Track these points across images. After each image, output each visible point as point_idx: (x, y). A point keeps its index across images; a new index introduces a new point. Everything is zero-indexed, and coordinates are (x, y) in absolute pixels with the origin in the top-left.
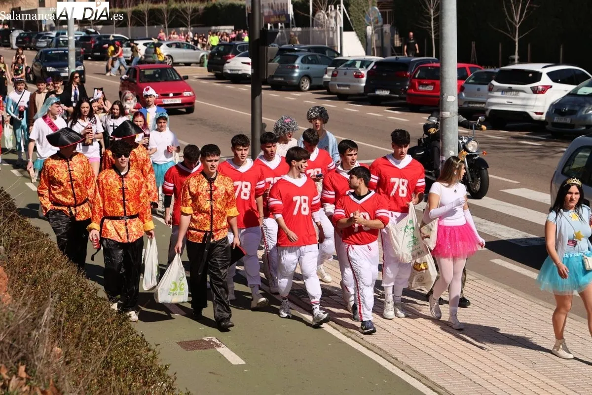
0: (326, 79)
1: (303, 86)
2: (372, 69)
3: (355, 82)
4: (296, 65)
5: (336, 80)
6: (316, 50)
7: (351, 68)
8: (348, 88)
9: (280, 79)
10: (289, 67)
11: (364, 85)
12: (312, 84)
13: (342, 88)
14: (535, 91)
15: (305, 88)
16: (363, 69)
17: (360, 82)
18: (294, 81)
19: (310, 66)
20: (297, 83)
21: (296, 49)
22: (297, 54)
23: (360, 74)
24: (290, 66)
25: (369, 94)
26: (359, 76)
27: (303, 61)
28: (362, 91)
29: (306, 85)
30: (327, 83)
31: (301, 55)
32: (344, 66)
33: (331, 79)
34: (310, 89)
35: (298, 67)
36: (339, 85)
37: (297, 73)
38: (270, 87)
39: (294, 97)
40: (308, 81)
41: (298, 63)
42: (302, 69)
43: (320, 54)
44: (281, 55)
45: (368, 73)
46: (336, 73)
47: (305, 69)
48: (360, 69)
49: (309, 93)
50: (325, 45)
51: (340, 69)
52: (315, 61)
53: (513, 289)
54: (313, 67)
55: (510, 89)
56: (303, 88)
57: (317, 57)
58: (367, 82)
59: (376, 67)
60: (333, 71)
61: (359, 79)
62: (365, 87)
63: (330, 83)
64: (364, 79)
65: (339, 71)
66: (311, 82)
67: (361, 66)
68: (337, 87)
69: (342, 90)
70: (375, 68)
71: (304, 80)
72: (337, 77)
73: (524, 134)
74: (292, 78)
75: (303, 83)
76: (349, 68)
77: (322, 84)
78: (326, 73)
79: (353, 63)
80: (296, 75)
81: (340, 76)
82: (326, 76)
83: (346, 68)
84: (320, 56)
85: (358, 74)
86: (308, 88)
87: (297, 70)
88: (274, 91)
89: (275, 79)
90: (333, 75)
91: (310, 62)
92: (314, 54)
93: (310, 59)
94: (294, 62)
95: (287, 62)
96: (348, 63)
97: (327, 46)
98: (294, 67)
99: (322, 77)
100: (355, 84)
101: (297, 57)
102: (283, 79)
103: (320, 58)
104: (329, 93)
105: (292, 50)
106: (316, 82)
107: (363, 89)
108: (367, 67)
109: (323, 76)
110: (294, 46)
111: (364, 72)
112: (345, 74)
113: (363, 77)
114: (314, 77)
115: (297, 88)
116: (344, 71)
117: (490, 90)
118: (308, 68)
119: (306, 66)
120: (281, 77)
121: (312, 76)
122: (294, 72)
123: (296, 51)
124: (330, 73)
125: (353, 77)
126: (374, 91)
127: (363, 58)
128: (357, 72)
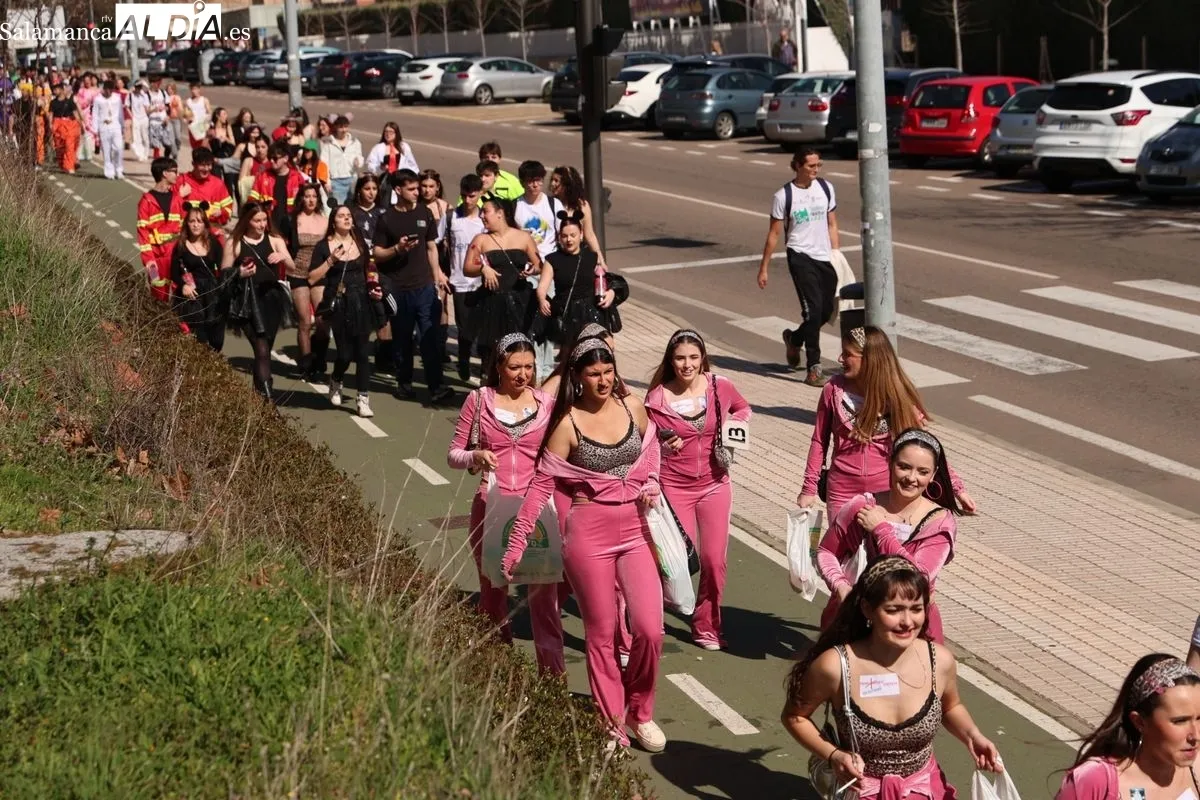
0: (761, 115)
1: (721, 131)
2: (839, 92)
3: (810, 118)
4: (708, 93)
5: (776, 117)
6: (748, 63)
7: (804, 94)
8: (798, 131)
9: (678, 119)
10: (694, 96)
11: (825, 123)
12: (739, 126)
13: (788, 131)
14: (1120, 120)
15: (725, 134)
16: (825, 94)
17: (820, 118)
18: (706, 121)
19: (735, 93)
20: (711, 126)
21: (709, 63)
22: (708, 71)
23: (819, 104)
24: (698, 94)
25: (835, 139)
26: (817, 107)
27: (720, 85)
28: (823, 135)
29: (727, 128)
30: (761, 122)
31: (716, 73)
32: (793, 91)
33: (768, 115)
34: (734, 136)
35: (711, 96)
36: (782, 126)
37: (709, 106)
38: (661, 134)
39: (702, 149)
40: (730, 122)
41: (710, 88)
42: (717, 98)
43: (753, 71)
44: (679, 74)
45: (834, 101)
46: (776, 103)
47: (724, 99)
48: (819, 96)
49: (733, 143)
51: (784, 96)
52: (743, 84)
53: (988, 437)
54: (740, 94)
55: (1075, 120)
56: (722, 134)
57: (746, 78)
58: (831, 117)
59: (847, 91)
60: (771, 101)
61: (817, 113)
62: (827, 127)
63: (766, 123)
64: (827, 112)
65: (782, 99)
66: (735, 122)
67: (824, 90)
68: (779, 130)
69: (790, 134)
70: (844, 91)
71: (723, 120)
72: (779, 111)
73: (1101, 199)
74: (701, 116)
75: (720, 125)
76: (799, 94)
77: (755, 124)
78: (761, 105)
79: (810, 84)
80: (707, 110)
81: (784, 108)
82: (763, 111)
83: (793, 94)
84: (751, 73)
85: (815, 104)
86: (730, 133)
87: (710, 102)
88: (669, 142)
89: (671, 119)
90: (772, 108)
91: (735, 86)
92: (743, 70)
93: (734, 79)
94: (704, 85)
95: (691, 87)
96: (799, 84)
98: (704, 97)
99: (754, 113)
100: (809, 122)
101: (708, 78)
102: (683, 119)
103: (751, 77)
104: (768, 141)
105: (702, 65)
106: (744, 123)
107: (824, 130)
108: (834, 89)
109: (756, 109)
111: (826, 100)
112: (793, 104)
113: (824, 108)
114: (742, 113)
115: (711, 134)
116: (790, 100)
117: (1040, 122)
118: (730, 97)
119: (725, 93)
120: (681, 115)
121: (735, 111)
122: (705, 105)
123: (710, 66)
124: (767, 105)
125: (808, 109)
126: (843, 133)
127: (825, 75)
128: (816, 100)
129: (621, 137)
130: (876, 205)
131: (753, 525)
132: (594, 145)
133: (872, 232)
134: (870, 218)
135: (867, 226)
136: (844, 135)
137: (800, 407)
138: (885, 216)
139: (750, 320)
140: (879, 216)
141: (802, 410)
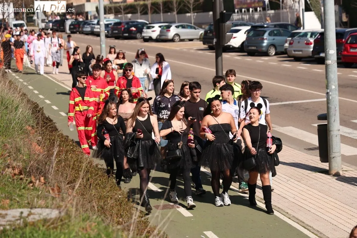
1: (270, 53)
2: (317, 38)
3: (305, 48)
4: (265, 38)
5: (292, 47)
6: (281, 26)
7: (303, 38)
8: (301, 53)
9: (253, 48)
10: (259, 39)
11: (312, 50)
12: (277, 51)
13: (297, 53)
15: (272, 54)
16: (312, 38)
17: (309, 48)
18: (264, 49)
19: (276, 38)
20: (266, 51)
21: (265, 26)
22: (265, 29)
23: (309, 42)
24: (261, 38)
25: (316, 56)
26: (308, 44)
27: (270, 34)
28: (311, 55)
29: (273, 51)
30: (286, 49)
31: (268, 30)
32: (299, 37)
33: (289, 46)
35: (266, 39)
36: (294, 51)
37: (265, 43)
38: (246, 54)
39: (262, 60)
40: (274, 49)
41: (266, 36)
42: (269, 40)
43: (283, 29)
44: (253, 30)
45: (315, 41)
46: (292, 42)
47: (271, 40)
48: (310, 39)
49: (275, 57)
50: (288, 22)
51: (295, 39)
52: (279, 34)
54: (278, 38)
56: (270, 54)
57: (280, 32)
58: (314, 47)
59: (321, 37)
60: (290, 41)
61: (309, 46)
62: (312, 51)
63: (288, 49)
64: (312, 46)
65: (294, 40)
66: (276, 49)
67: (311, 37)
68: (293, 52)
69: (297, 54)
70: (319, 37)
71: (271, 48)
72: (293, 45)
74: (262, 47)
75: (270, 50)
76: (301, 38)
77: (283, 50)
78: (286, 42)
79: (305, 34)
80: (265, 44)
81: (295, 44)
82: (287, 45)
83: (299, 38)
84: (282, 30)
85: (308, 42)
86: (274, 53)
87: (266, 41)
88: (250, 57)
89: (250, 48)
90: (290, 44)
91: (275, 35)
92: (279, 29)
93: (275, 32)
94: (263, 35)
95: (258, 35)
96: (301, 34)
97: (290, 23)
98: (263, 39)
99: (283, 46)
100: (306, 49)
101: (265, 32)
102: (255, 48)
103: (282, 31)
104: (289, 57)
105: (263, 27)
106: (280, 49)
107: (311, 53)
108: (315, 36)
109: (284, 44)
110: (264, 24)
111: (312, 40)
112: (299, 42)
113: (311, 44)
114: (279, 46)
115: (266, 54)
116: (298, 41)
118: (274, 39)
119: (272, 38)
120: (254, 46)
121: (276, 45)
122: (263, 43)
123: (266, 27)
124: (288, 42)
125: (305, 44)
126: (319, 54)
127: (311, 31)
128: (308, 40)
129: (230, 55)
130: (332, 83)
131: (282, 210)
132: (220, 58)
133: (330, 93)
134: (330, 88)
135: (329, 91)
136: (319, 55)
137: (301, 163)
138: (335, 87)
139: (281, 128)
140: (333, 87)
141: (302, 164)
